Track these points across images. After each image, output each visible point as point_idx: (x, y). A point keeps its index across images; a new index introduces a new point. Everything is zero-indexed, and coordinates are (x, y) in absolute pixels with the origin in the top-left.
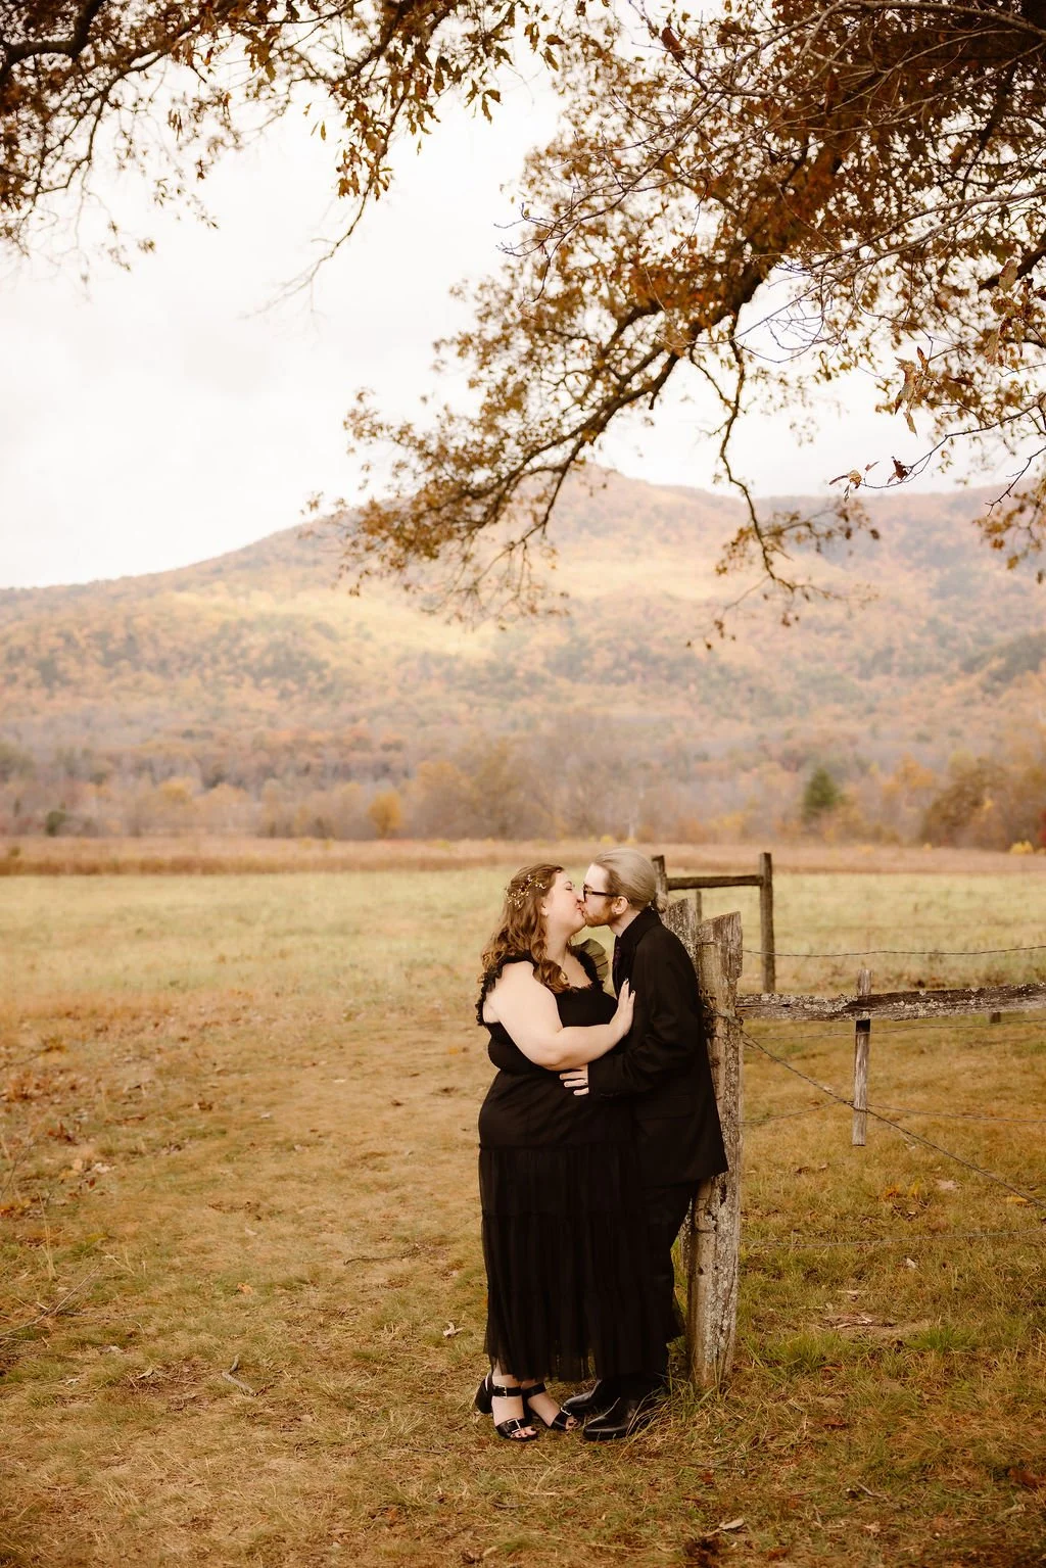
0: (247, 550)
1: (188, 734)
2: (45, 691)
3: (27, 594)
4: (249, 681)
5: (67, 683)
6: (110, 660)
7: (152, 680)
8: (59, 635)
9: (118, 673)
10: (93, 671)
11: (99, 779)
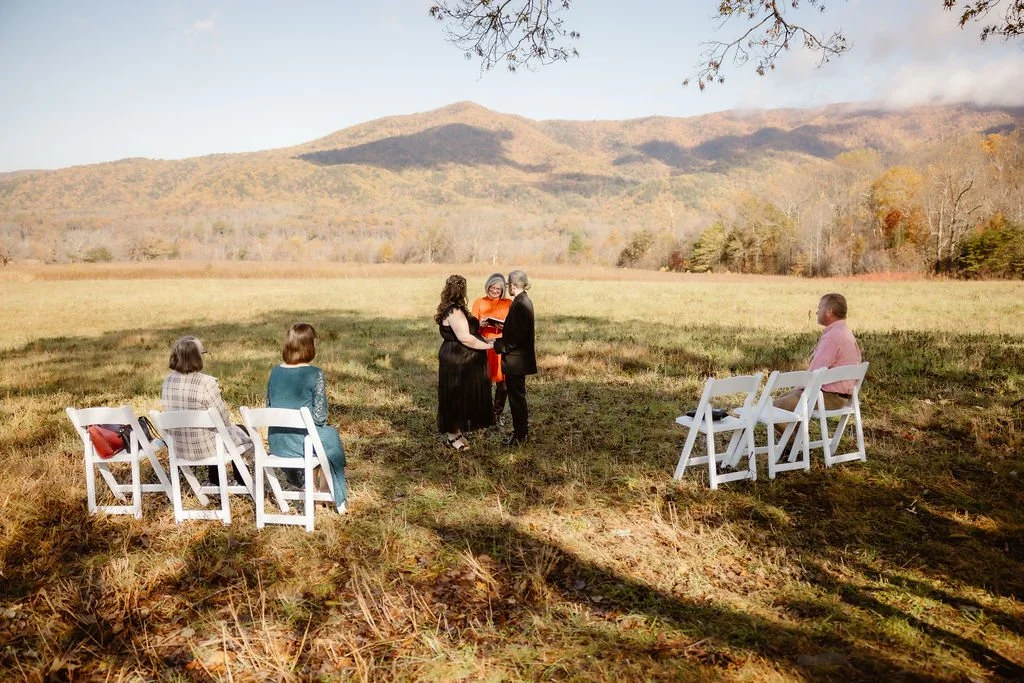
0: (325, 138)
1: (300, 217)
2: (240, 198)
3: (231, 156)
4: (327, 194)
5: (248, 195)
6: (267, 185)
7: (286, 194)
8: (245, 174)
9: (270, 191)
10: (259, 189)
11: (263, 235)
